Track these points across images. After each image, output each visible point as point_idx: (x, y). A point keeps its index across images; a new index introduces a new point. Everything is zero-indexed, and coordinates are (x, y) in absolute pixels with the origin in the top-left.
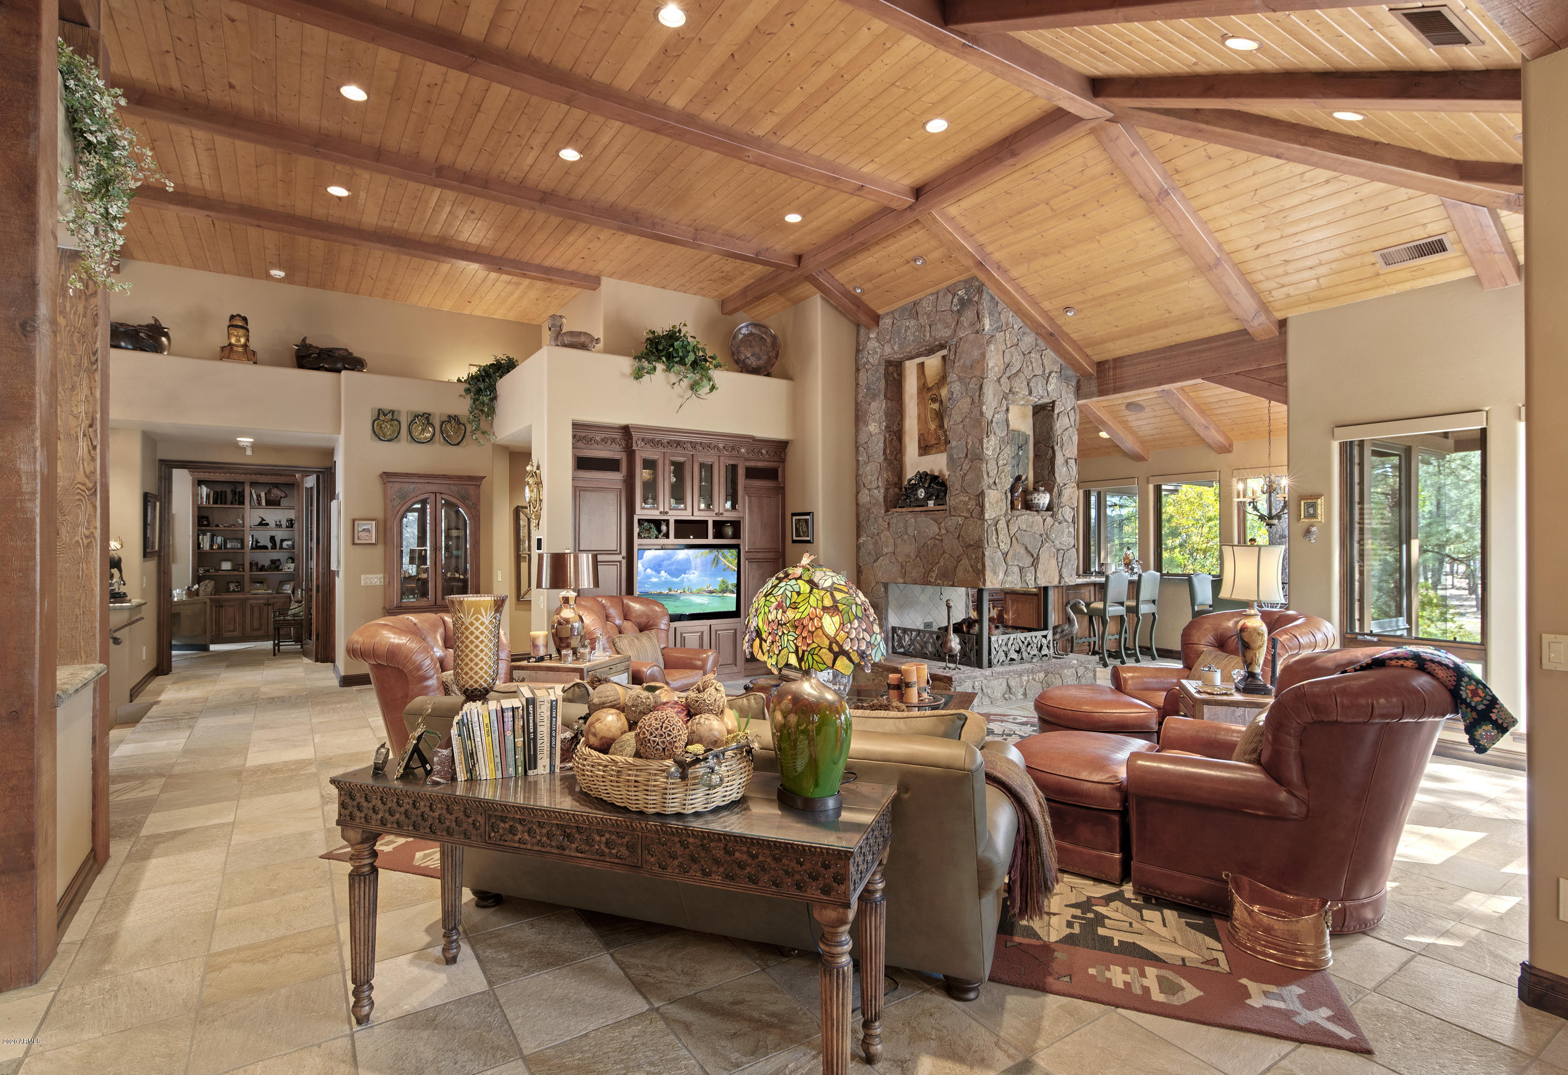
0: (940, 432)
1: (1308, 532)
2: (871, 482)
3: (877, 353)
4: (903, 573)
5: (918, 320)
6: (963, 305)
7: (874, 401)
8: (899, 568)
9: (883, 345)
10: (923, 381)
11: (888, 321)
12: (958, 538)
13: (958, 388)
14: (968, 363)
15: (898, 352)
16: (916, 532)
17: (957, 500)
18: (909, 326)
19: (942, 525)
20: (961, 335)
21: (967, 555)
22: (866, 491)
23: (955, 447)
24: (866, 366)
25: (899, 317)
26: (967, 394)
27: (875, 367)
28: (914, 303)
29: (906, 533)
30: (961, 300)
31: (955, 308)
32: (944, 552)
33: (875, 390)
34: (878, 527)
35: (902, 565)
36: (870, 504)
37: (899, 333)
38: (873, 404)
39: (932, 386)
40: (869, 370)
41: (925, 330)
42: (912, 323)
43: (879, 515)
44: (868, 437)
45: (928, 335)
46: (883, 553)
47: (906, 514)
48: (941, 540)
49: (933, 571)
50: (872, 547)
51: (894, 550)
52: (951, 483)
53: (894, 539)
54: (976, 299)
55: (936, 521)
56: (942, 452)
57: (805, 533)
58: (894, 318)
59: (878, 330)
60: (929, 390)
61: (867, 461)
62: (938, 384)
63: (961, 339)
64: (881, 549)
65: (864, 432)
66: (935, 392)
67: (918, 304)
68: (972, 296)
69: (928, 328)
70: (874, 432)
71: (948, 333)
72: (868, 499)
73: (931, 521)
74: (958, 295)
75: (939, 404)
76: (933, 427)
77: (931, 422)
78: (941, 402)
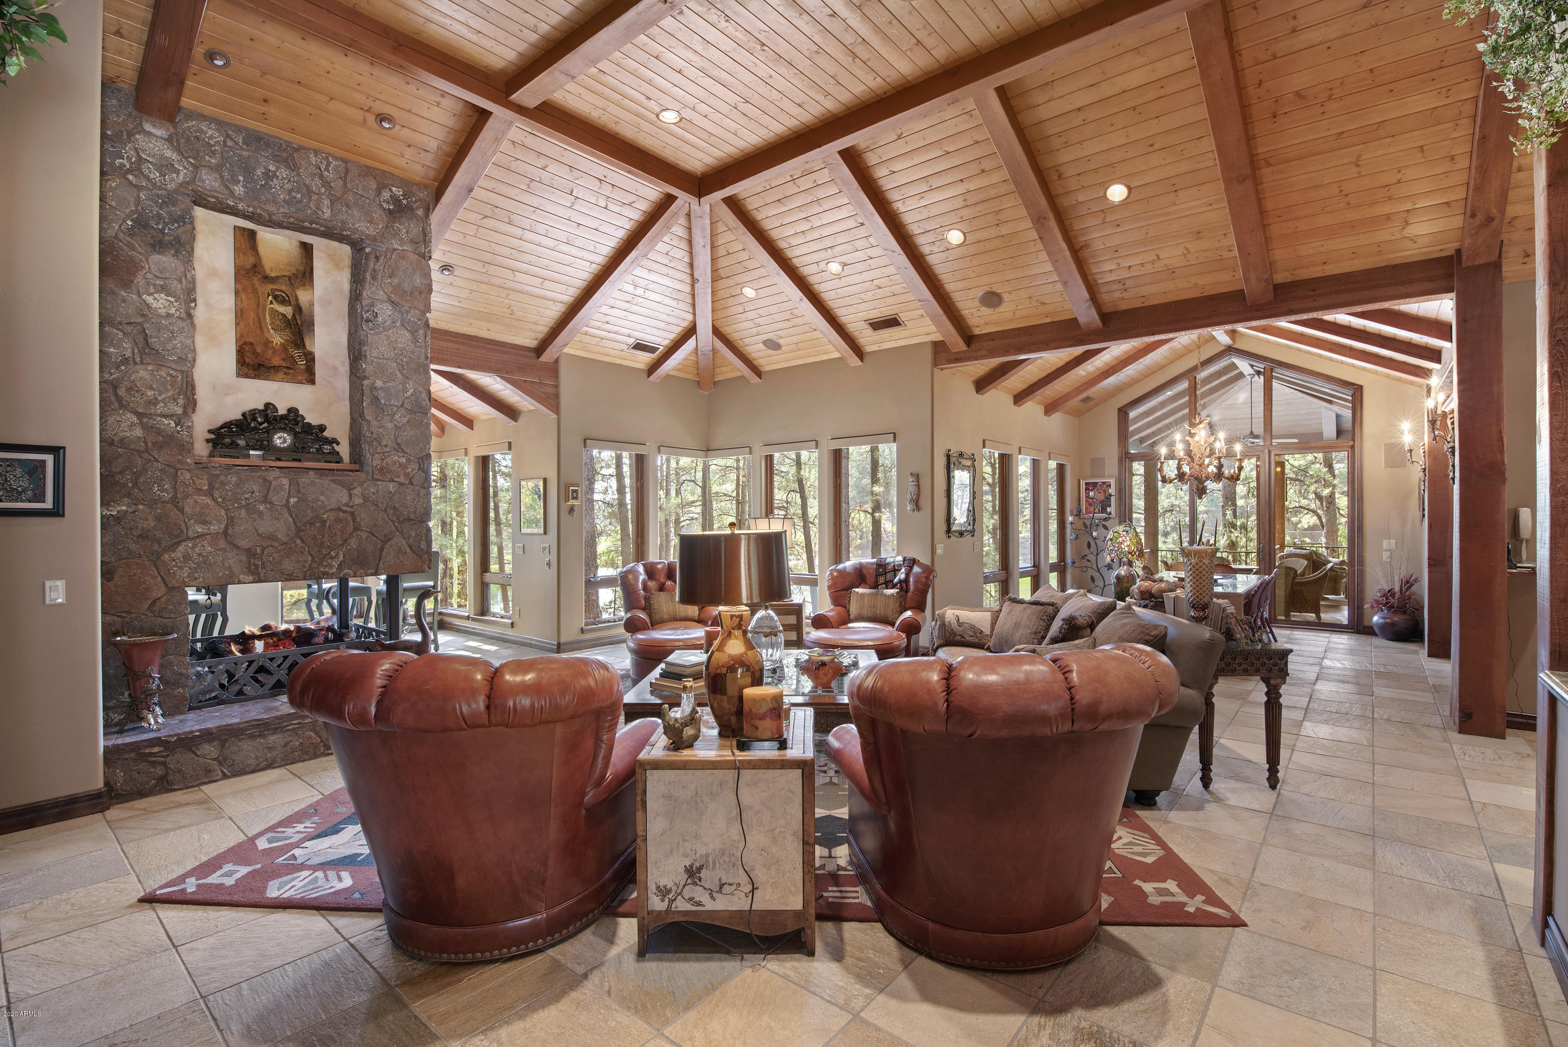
0: (296, 353)
1: (572, 510)
2: (154, 402)
3: (177, 172)
4: (256, 566)
5: (298, 175)
6: (399, 210)
7: (160, 253)
8: (244, 558)
9: (196, 167)
10: (251, 260)
11: (211, 133)
12: (385, 510)
13: (389, 313)
14: (406, 286)
15: (240, 199)
16: (293, 500)
17: (388, 460)
18: (275, 172)
19: (355, 492)
20: (396, 246)
21: (402, 533)
22: (129, 415)
23: (382, 388)
24: (130, 177)
25: (244, 143)
26: (403, 325)
27: (163, 192)
28: (289, 144)
29: (265, 500)
30: (395, 200)
31: (385, 205)
32: (357, 529)
33: (163, 233)
34: (175, 488)
35: (250, 553)
36: (146, 443)
37: (248, 171)
38: (156, 258)
39: (277, 277)
40: (139, 188)
41: (319, 201)
42: (283, 172)
43: (178, 466)
44: (143, 316)
45: (327, 214)
46: (191, 534)
47: (267, 470)
48: (352, 514)
49: (332, 558)
50: (153, 524)
51: (226, 528)
52: (375, 436)
53: (227, 510)
54: (420, 213)
55: (343, 486)
56: (300, 382)
57: (20, 493)
58: (228, 136)
59: (172, 130)
60: (267, 279)
61: (138, 360)
62: (290, 278)
63: (396, 250)
64: (183, 527)
65: (124, 301)
66: (284, 288)
67: (297, 150)
68: (414, 206)
69: (326, 202)
70: (162, 312)
71: (371, 231)
72: (138, 432)
73: (333, 485)
74: (391, 191)
75: (294, 310)
76: (277, 339)
77: (272, 332)
78: (298, 309)
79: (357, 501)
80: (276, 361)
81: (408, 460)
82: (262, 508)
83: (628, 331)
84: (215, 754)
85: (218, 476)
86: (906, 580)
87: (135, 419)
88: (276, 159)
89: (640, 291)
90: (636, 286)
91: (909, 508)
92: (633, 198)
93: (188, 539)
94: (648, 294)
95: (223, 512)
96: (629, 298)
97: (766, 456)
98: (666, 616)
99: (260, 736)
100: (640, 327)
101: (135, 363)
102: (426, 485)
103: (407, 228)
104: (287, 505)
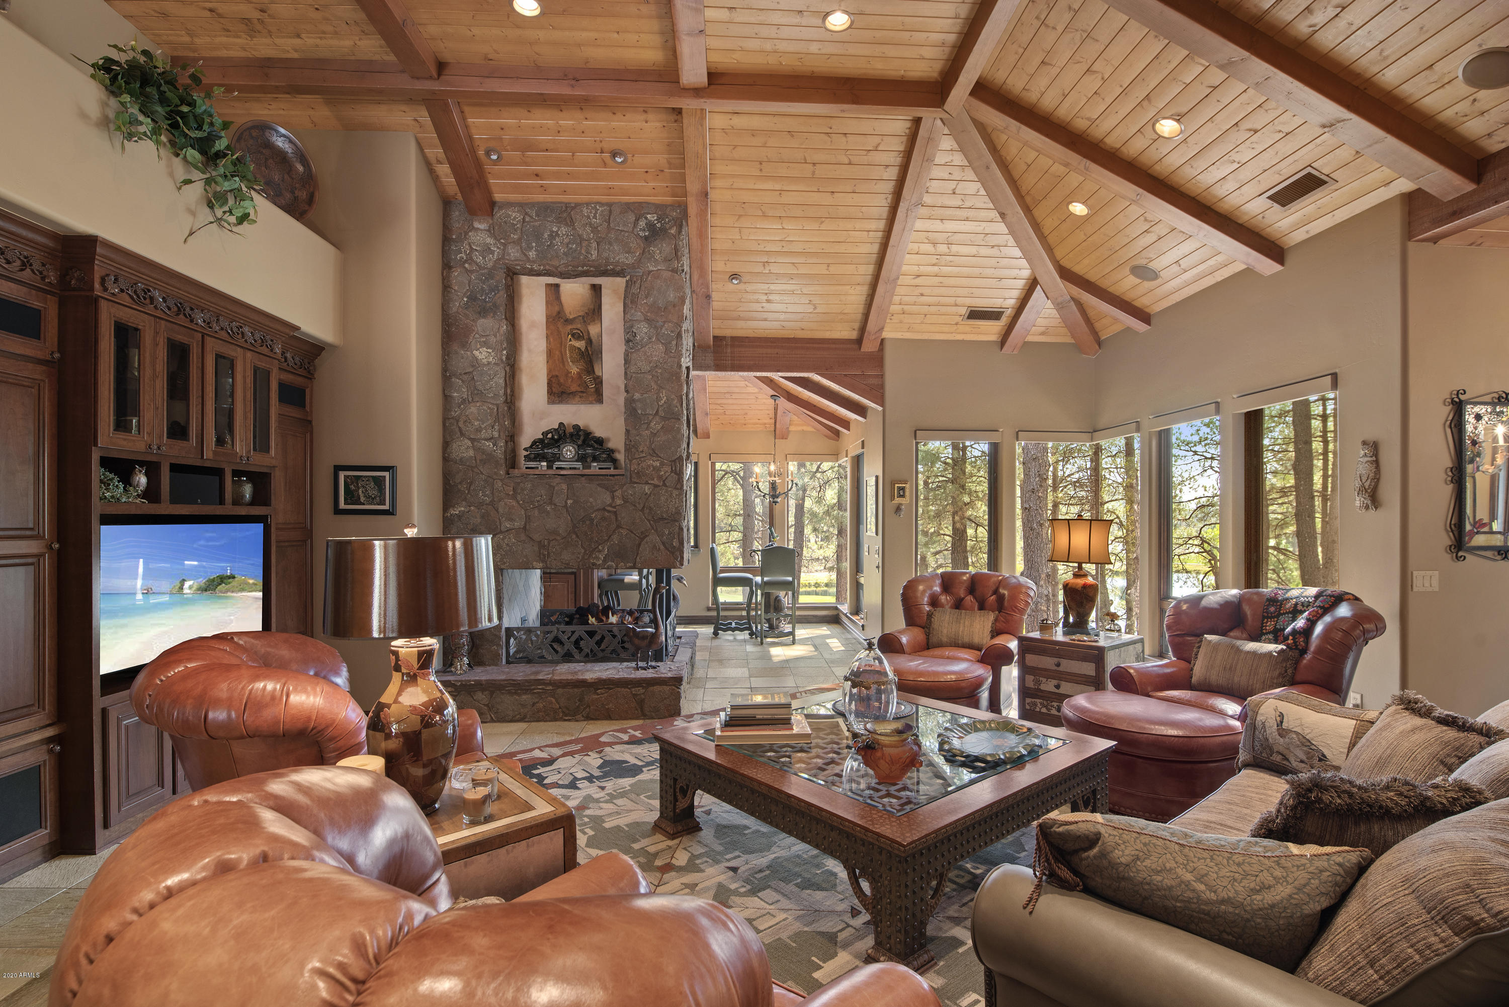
0: (588, 379)
1: (898, 509)
2: (479, 430)
3: (492, 252)
4: (544, 555)
5: (574, 229)
6: (655, 233)
7: (484, 317)
8: (536, 549)
9: (505, 245)
10: (557, 309)
11: (515, 215)
12: (642, 510)
13: (645, 330)
14: (661, 303)
15: (534, 262)
16: (569, 502)
17: (643, 465)
18: (557, 232)
19: (617, 494)
20: (651, 268)
21: (656, 531)
22: (466, 441)
23: (639, 400)
24: (467, 265)
25: (537, 215)
26: (658, 339)
27: (486, 271)
28: (567, 205)
29: (551, 502)
30: (650, 226)
31: (641, 234)
32: (619, 527)
33: (486, 302)
34: (492, 493)
35: (540, 545)
36: (476, 460)
37: (538, 236)
38: (481, 321)
39: (575, 318)
40: (472, 272)
41: (589, 246)
42: (564, 230)
43: (495, 477)
44: (473, 366)
45: (594, 254)
46: (503, 529)
47: (550, 478)
48: (615, 513)
49: (600, 551)
50: (479, 520)
51: (525, 524)
52: (633, 443)
53: (526, 510)
54: (672, 232)
55: (607, 489)
56: (591, 403)
57: (373, 499)
58: (526, 214)
59: (491, 222)
60: (568, 321)
61: (470, 399)
62: (583, 317)
63: (650, 272)
64: (498, 523)
65: (463, 358)
66: (579, 326)
67: (573, 208)
68: (667, 226)
69: (594, 245)
70: (485, 361)
71: (630, 260)
72: (471, 453)
73: (599, 489)
74: (646, 218)
75: (586, 343)
76: (574, 370)
77: (571, 364)
78: (590, 341)
79: (619, 502)
80: (574, 388)
81: (662, 464)
82: (548, 508)
83: (951, 300)
84: (486, 701)
85: (519, 483)
86: (1307, 632)
87: (469, 443)
88: (560, 220)
89: (943, 248)
90: (934, 244)
91: (1358, 503)
92: (877, 139)
93: (501, 532)
94: (954, 248)
95: (523, 512)
96: (933, 259)
97: (1160, 432)
98: (945, 639)
99: (516, 693)
100: (965, 292)
101: (469, 403)
102: (678, 486)
103: (663, 249)
104: (566, 506)
